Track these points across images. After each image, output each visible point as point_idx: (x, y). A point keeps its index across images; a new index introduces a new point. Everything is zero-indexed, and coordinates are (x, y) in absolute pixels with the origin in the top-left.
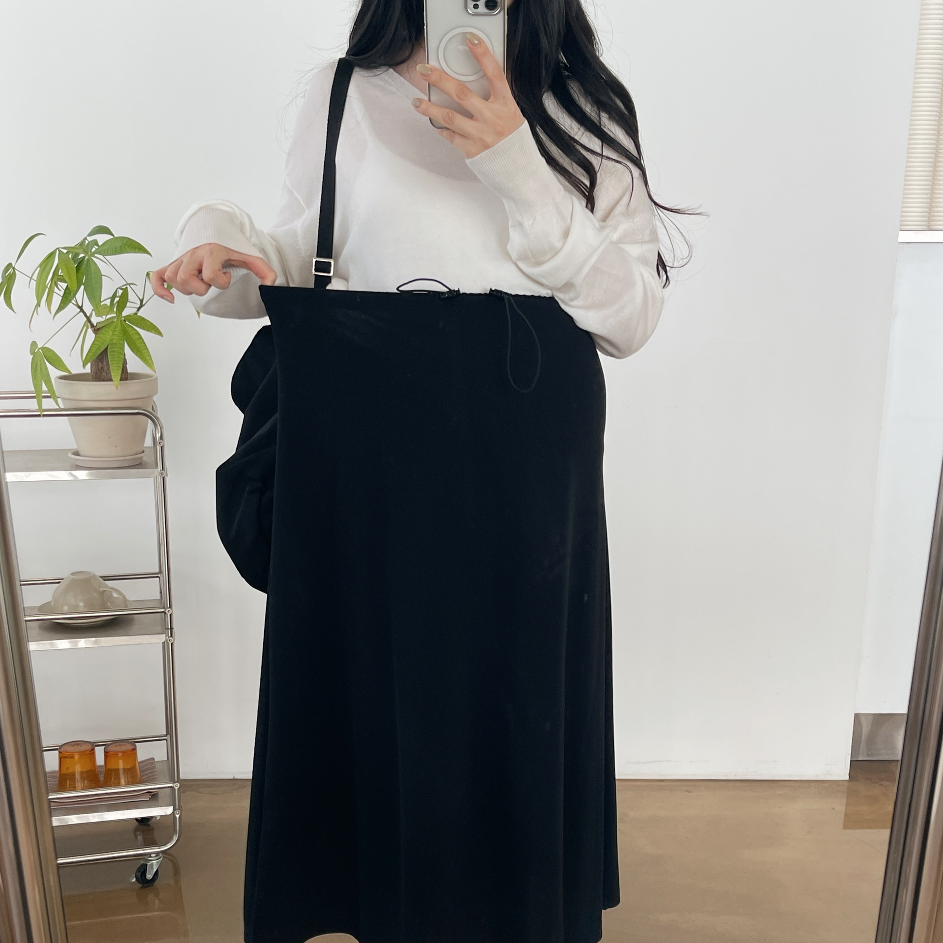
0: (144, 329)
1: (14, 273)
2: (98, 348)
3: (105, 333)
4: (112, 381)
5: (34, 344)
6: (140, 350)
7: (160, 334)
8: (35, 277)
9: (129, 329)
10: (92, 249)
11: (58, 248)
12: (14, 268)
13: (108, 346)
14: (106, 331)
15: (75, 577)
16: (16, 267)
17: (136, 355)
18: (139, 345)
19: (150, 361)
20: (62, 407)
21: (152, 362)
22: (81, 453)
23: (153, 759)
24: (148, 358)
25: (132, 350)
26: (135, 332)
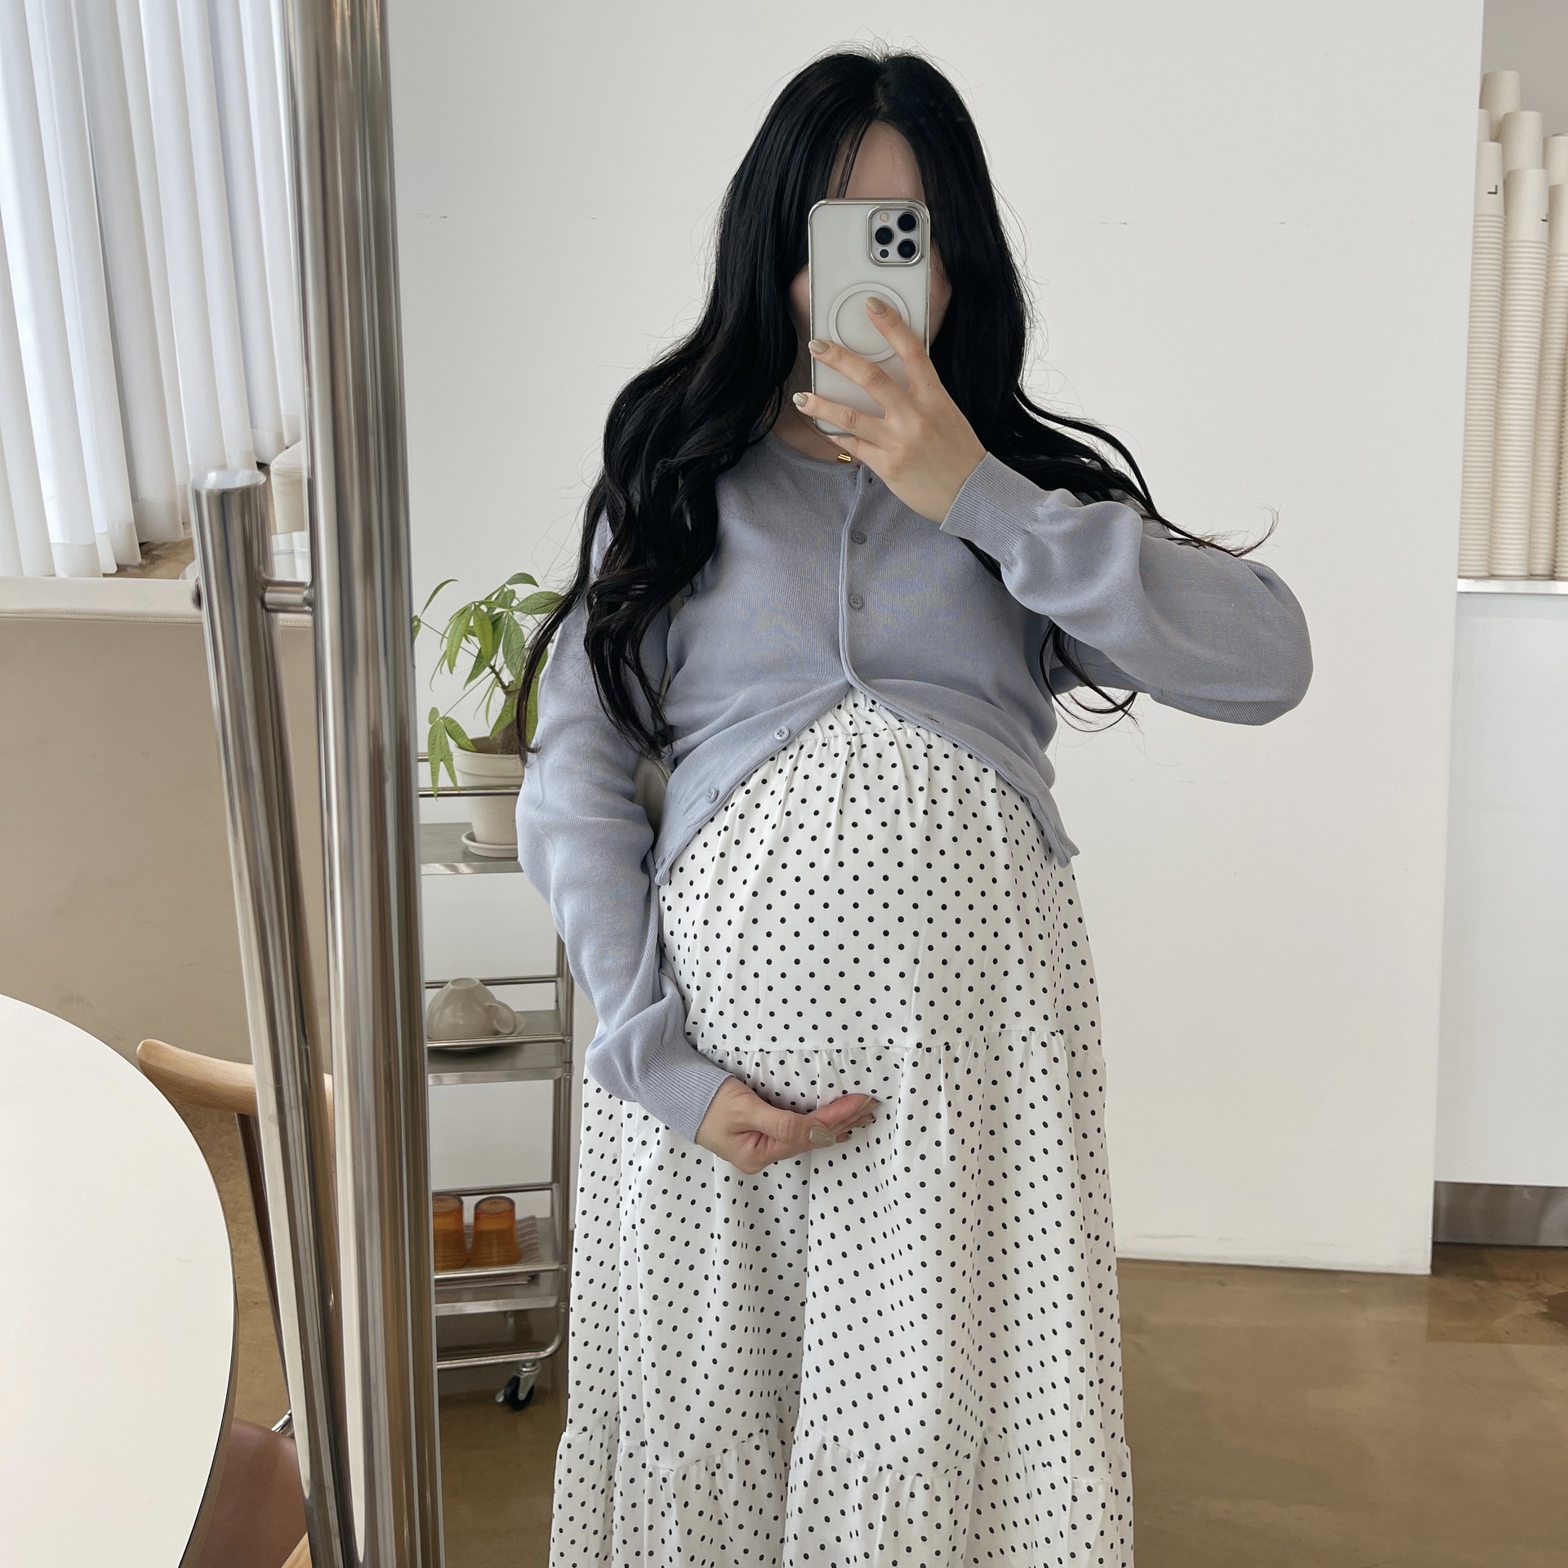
1: (418, 626)
5: (434, 711)
8: (447, 635)
10: (511, 602)
11: (474, 603)
12: (419, 620)
15: (457, 988)
16: (421, 619)
20: (460, 784)
22: (477, 838)
23: (533, 1218)
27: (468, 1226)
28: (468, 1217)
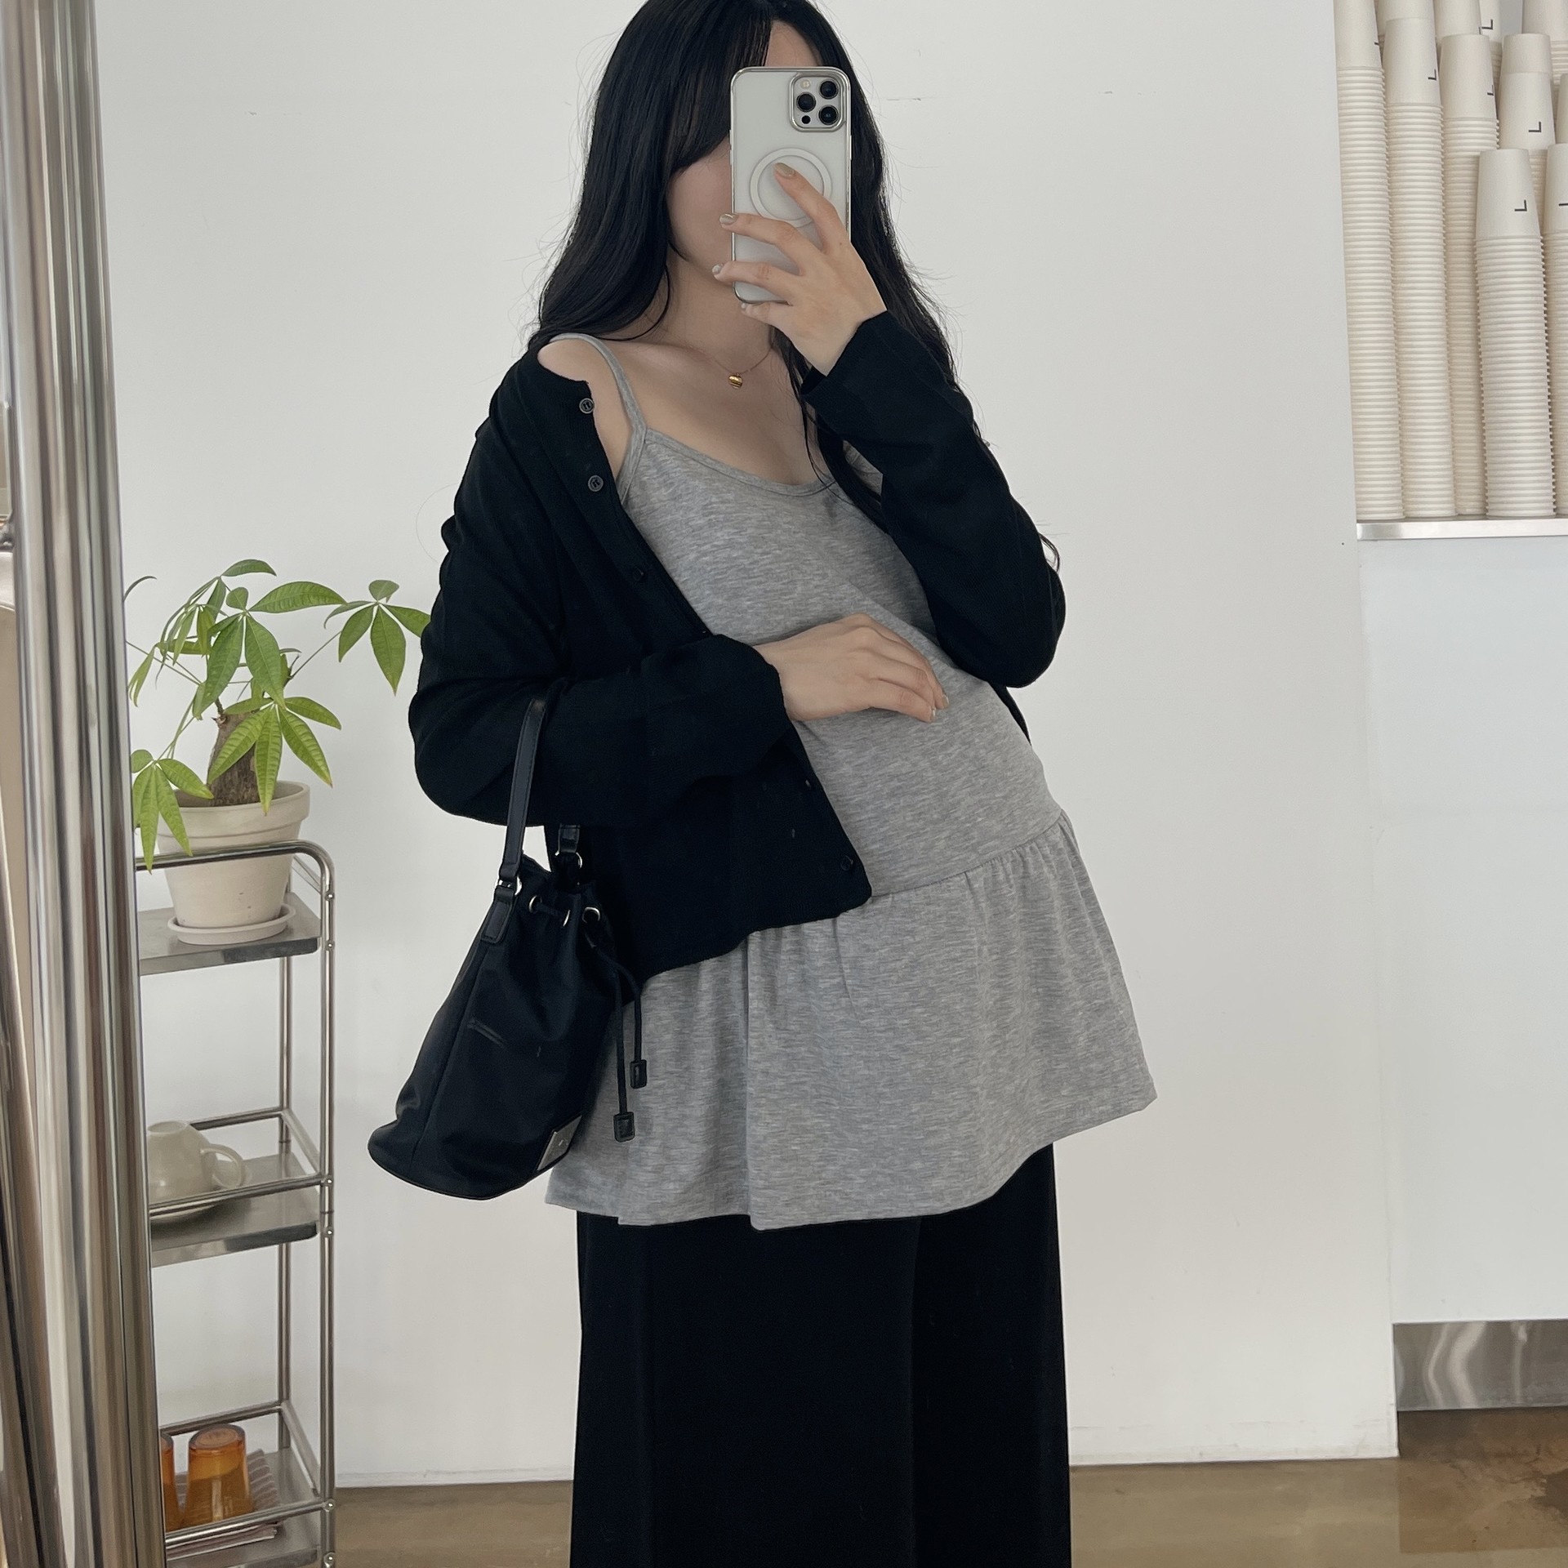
0: (313, 718)
2: (236, 751)
3: (250, 727)
4: (258, 801)
6: (308, 752)
7: (336, 724)
9: (291, 720)
10: (244, 601)
13: (254, 744)
14: (250, 724)
17: (301, 758)
18: (307, 744)
19: (323, 768)
21: (328, 770)
24: (320, 764)
25: (296, 752)
26: (300, 723)
27: (182, 1477)
28: (181, 1465)
